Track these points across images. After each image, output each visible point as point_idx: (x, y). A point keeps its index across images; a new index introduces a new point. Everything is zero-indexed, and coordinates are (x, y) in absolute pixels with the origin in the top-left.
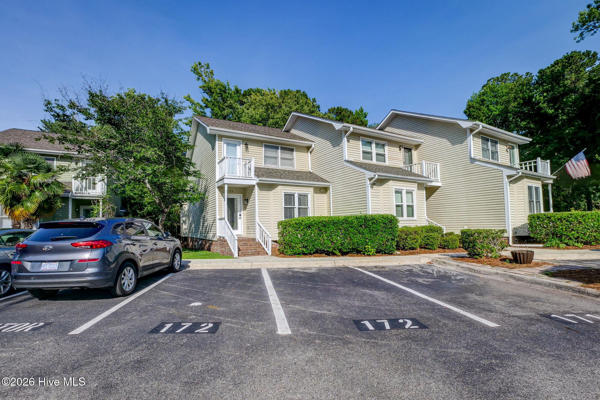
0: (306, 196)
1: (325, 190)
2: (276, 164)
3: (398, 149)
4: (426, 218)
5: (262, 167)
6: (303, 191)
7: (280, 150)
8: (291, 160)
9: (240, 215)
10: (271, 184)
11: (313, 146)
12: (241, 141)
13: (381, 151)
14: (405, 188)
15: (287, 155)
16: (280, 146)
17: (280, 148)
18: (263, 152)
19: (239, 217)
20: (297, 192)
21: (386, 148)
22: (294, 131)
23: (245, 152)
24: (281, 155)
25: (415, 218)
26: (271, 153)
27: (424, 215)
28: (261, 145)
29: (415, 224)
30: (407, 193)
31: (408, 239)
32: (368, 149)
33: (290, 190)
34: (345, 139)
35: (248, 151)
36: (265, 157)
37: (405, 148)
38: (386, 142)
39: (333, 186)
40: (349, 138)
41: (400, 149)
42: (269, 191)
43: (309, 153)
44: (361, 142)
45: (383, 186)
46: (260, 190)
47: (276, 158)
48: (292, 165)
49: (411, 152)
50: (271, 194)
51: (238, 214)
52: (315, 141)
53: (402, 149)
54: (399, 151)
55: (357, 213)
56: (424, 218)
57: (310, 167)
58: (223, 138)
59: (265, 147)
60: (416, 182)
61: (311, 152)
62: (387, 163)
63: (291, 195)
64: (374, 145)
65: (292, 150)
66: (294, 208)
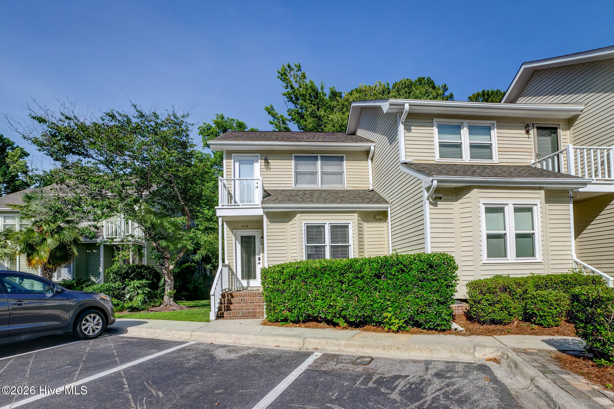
0: (345, 227)
1: (382, 216)
2: (315, 182)
3: (524, 132)
4: (575, 258)
5: (292, 189)
6: (339, 219)
7: (319, 162)
8: (341, 173)
9: (259, 260)
10: (288, 212)
11: (372, 148)
12: (259, 155)
13: (480, 140)
14: (511, 202)
15: (332, 167)
16: (319, 155)
17: (319, 158)
18: (293, 167)
19: (257, 261)
20: (328, 222)
21: (494, 133)
22: (360, 133)
23: (266, 170)
24: (322, 168)
25: (539, 257)
26: (305, 167)
27: (569, 253)
28: (290, 158)
29: (528, 272)
30: (517, 210)
31: (483, 302)
32: (450, 139)
33: (315, 220)
34: (401, 127)
35: (270, 169)
36: (296, 173)
37: (538, 128)
38: (495, 122)
39: (392, 208)
40: (408, 123)
41: (528, 132)
42: (285, 222)
43: (370, 161)
44: (435, 130)
45: (460, 201)
46: (271, 222)
47: (315, 173)
48: (342, 182)
49: (556, 133)
50: (288, 226)
51: (257, 257)
52: (375, 141)
53: (533, 132)
54: (527, 136)
55: (413, 252)
56: (570, 257)
57: (371, 182)
58: (233, 155)
59: (295, 160)
60: (540, 189)
61: (372, 160)
62: (496, 159)
63: (319, 227)
64: (465, 132)
65: (341, 159)
66: (325, 246)
